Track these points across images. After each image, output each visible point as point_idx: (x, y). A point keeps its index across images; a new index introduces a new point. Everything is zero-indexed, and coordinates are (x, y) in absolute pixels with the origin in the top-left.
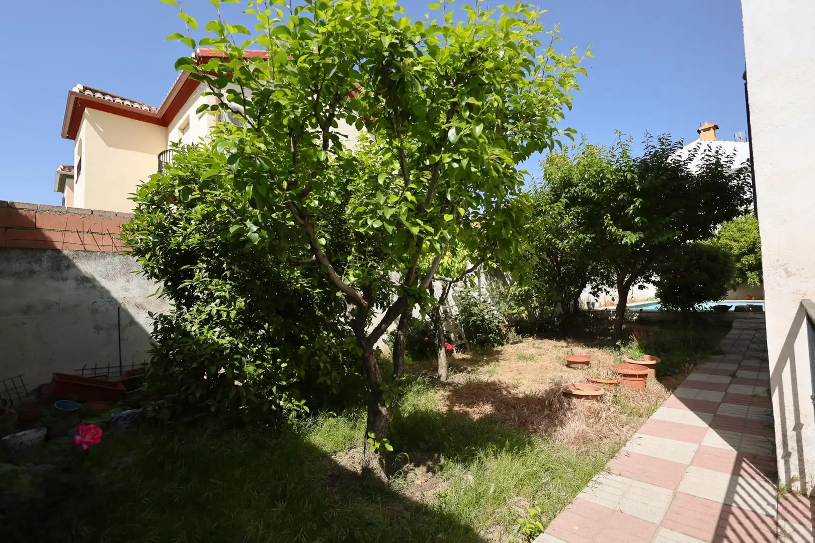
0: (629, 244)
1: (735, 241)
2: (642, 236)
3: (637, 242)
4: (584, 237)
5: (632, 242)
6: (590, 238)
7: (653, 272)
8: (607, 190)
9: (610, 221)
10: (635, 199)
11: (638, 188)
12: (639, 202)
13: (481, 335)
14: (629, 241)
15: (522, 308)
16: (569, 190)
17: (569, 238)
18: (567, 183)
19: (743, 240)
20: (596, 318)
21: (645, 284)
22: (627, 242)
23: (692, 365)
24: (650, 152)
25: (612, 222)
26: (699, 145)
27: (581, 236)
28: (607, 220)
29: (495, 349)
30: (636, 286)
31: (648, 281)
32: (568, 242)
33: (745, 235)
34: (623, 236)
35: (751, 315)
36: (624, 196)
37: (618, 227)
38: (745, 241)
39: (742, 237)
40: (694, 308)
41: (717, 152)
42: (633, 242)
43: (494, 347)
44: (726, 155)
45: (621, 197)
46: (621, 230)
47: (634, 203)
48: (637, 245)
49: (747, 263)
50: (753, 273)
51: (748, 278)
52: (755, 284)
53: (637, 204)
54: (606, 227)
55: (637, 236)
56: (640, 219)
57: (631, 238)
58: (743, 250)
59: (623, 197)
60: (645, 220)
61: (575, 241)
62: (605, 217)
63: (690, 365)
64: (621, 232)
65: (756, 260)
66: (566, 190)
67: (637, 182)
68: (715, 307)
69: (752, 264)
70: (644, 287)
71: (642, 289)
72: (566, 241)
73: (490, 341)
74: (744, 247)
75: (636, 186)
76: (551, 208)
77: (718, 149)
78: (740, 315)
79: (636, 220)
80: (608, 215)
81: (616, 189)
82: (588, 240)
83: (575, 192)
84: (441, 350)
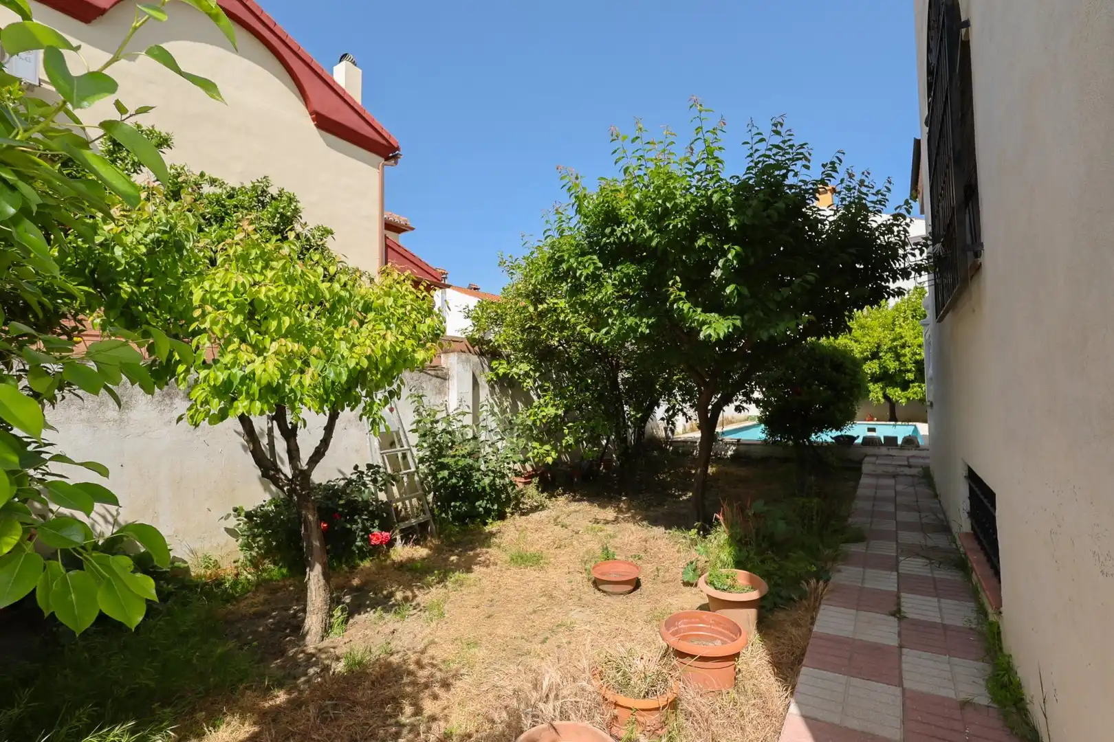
0: (714, 339)
1: (856, 341)
2: (738, 323)
3: (728, 337)
4: (636, 323)
5: (718, 334)
6: (648, 326)
7: (755, 385)
8: (675, 226)
9: (680, 290)
10: (726, 247)
11: (732, 223)
12: (733, 252)
13: (458, 504)
14: (713, 334)
15: (547, 447)
16: (613, 231)
17: (608, 324)
18: (610, 217)
19: (865, 340)
20: (675, 452)
21: (744, 405)
22: (710, 336)
23: (821, 583)
24: (757, 163)
25: (683, 294)
26: (840, 156)
27: (630, 321)
28: (675, 289)
29: (488, 529)
30: (732, 406)
31: (749, 400)
32: (607, 333)
33: (867, 334)
34: (704, 323)
35: (884, 450)
36: (707, 240)
37: (696, 305)
38: (868, 342)
39: (864, 336)
40: (809, 441)
41: (862, 183)
42: (722, 335)
43: (486, 524)
44: (874, 191)
45: (700, 242)
46: (699, 310)
47: (724, 253)
48: (729, 339)
49: (869, 372)
50: (876, 385)
51: (870, 391)
52: (879, 400)
53: (730, 256)
54: (672, 304)
55: (729, 322)
56: (736, 288)
57: (716, 327)
58: (865, 354)
59: (706, 243)
60: (745, 291)
61: (620, 330)
62: (670, 283)
63: (818, 582)
64: (699, 315)
65: (880, 368)
66: (608, 231)
67: (732, 213)
68: (836, 438)
69: (876, 372)
70: (744, 408)
71: (740, 412)
72: (604, 330)
73: (479, 515)
74: (866, 350)
75: (728, 220)
76: (579, 263)
77: (863, 177)
78: (869, 450)
79: (728, 290)
80: (678, 279)
81: (692, 225)
82: (644, 330)
83: (623, 234)
84: (311, 570)
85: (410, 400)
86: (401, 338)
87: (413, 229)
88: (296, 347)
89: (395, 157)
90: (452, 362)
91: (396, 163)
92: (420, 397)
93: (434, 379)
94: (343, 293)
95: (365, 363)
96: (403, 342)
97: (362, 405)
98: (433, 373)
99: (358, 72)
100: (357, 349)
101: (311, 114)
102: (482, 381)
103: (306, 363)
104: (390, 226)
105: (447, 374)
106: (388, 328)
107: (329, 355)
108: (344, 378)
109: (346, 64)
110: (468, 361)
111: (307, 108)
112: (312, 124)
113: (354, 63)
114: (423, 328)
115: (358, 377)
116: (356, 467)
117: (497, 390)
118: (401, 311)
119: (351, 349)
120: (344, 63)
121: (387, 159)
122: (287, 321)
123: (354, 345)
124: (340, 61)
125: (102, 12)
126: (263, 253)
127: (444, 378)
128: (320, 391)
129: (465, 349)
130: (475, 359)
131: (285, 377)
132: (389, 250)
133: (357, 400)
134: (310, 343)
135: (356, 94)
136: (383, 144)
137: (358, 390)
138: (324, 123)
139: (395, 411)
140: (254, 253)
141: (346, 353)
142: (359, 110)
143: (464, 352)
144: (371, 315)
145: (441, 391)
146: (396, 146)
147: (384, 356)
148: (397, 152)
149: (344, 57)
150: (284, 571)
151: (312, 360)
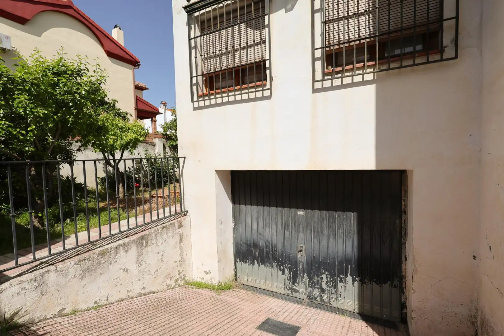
84: (120, 184)
85: (144, 151)
86: (137, 135)
87: (148, 89)
88: (115, 138)
89: (139, 65)
90: (156, 141)
91: (139, 68)
92: (147, 151)
93: (151, 146)
94: (124, 126)
95: (129, 141)
96: (137, 136)
97: (129, 149)
98: (151, 144)
99: (122, 32)
100: (127, 138)
101: (105, 51)
102: (167, 146)
103: (117, 141)
104: (139, 88)
105: (155, 144)
106: (134, 133)
107: (122, 139)
108: (125, 143)
109: (117, 29)
110: (162, 140)
111: (104, 49)
112: (106, 55)
113: (120, 29)
114: (142, 133)
115: (128, 143)
116: (129, 167)
117: (172, 149)
118: (137, 129)
119: (126, 138)
120: (116, 29)
121: (135, 66)
122: (113, 133)
123: (126, 137)
124: (115, 28)
125: (28, 20)
126: (107, 119)
127: (154, 146)
128: (120, 146)
129: (161, 137)
130: (164, 140)
131: (114, 143)
132: (138, 101)
133: (128, 148)
134: (117, 136)
135: (121, 42)
136: (133, 61)
137: (128, 146)
138: (110, 54)
139: (139, 154)
140: (105, 119)
141: (125, 139)
142: (123, 48)
143: (161, 138)
144: (130, 131)
145: (153, 149)
146: (138, 61)
147: (133, 139)
148: (139, 63)
149: (116, 26)
150: (112, 191)
151: (119, 140)
